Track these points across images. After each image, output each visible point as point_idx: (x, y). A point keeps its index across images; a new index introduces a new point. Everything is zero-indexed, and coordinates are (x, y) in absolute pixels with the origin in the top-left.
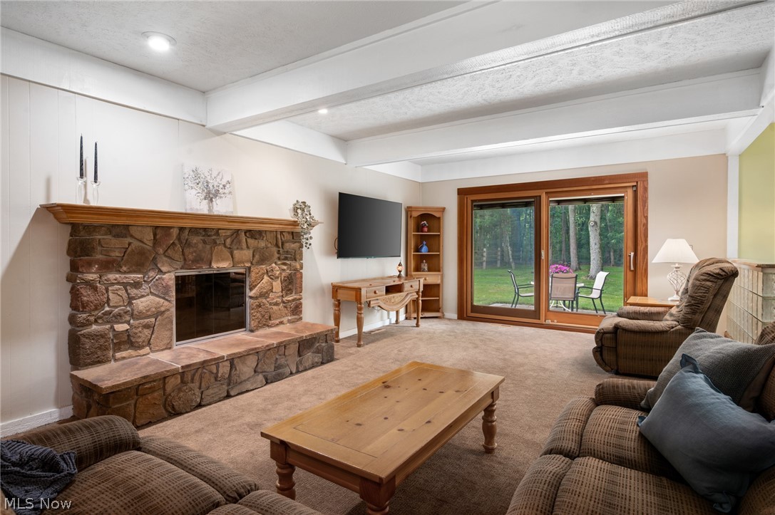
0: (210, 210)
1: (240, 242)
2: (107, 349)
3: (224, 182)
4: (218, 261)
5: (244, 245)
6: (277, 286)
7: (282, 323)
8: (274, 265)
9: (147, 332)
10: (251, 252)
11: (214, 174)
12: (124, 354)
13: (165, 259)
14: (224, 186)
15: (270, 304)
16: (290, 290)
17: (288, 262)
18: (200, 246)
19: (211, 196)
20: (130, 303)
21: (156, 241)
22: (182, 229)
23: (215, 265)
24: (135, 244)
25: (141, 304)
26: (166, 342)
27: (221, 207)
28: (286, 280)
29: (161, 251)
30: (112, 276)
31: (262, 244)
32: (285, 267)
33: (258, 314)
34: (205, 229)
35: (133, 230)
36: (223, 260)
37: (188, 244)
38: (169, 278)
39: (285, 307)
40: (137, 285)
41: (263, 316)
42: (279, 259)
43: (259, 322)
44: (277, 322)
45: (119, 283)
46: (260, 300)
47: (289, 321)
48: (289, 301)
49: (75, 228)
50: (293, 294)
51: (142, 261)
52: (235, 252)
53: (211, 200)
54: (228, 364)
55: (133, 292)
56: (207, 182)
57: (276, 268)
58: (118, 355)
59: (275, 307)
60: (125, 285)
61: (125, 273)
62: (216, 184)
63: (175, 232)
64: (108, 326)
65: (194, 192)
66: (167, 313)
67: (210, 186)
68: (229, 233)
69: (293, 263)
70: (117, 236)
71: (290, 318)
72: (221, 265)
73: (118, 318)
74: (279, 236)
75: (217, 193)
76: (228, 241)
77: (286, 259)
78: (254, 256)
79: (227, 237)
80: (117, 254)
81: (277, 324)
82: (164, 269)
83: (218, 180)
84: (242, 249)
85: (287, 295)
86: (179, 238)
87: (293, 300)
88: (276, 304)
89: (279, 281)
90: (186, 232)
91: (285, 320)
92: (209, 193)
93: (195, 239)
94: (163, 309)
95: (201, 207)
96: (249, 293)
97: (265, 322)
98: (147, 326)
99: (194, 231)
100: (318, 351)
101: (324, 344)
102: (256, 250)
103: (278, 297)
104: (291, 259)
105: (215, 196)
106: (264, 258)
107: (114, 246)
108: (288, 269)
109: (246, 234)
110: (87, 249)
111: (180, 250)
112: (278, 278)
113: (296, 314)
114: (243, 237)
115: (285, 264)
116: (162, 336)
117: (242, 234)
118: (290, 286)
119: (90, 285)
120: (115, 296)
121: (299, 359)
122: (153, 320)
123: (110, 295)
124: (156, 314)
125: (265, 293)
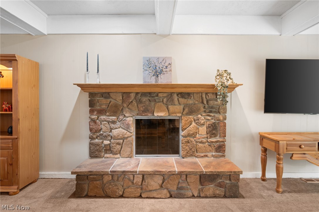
0: (156, 81)
1: (173, 100)
2: (100, 151)
3: (166, 65)
4: (158, 112)
5: (176, 102)
6: (203, 130)
7: (206, 156)
8: (199, 116)
9: (119, 147)
10: (182, 107)
11: (160, 61)
13: (127, 109)
14: (166, 67)
15: (197, 142)
16: (214, 134)
17: (212, 115)
18: (147, 103)
19: (157, 73)
20: (111, 131)
21: (123, 101)
22: (137, 93)
23: (156, 114)
24: (113, 101)
25: (115, 132)
26: (128, 153)
27: (163, 80)
28: (210, 127)
29: (125, 105)
30: (103, 117)
31: (190, 101)
32: (209, 118)
33: (187, 147)
34: (150, 93)
35: (111, 95)
36: (161, 111)
37: (140, 102)
38: (131, 120)
39: (210, 145)
40: (114, 122)
41: (191, 149)
42: (205, 112)
43: (187, 152)
44: (202, 155)
45: (105, 121)
46: (188, 138)
47: (213, 156)
48: (212, 142)
49: (91, 95)
50: (218, 137)
51: (116, 110)
52: (169, 106)
53: (158, 76)
54: (141, 176)
55: (112, 126)
56: (156, 66)
57: (202, 118)
58: (106, 155)
59: (200, 145)
60: (109, 122)
61: (108, 116)
62: (161, 66)
63: (133, 96)
64: (101, 141)
65: (147, 72)
66: (129, 139)
67: (157, 68)
68: (165, 95)
69: (217, 115)
70: (106, 98)
71: (214, 154)
72: (160, 114)
73: (105, 138)
74: (204, 96)
76: (165, 100)
77: (211, 112)
78: (184, 109)
79: (165, 97)
80: (104, 107)
81: (202, 157)
82: (127, 115)
83: (162, 64)
84: (175, 105)
85: (211, 137)
86: (135, 98)
87: (217, 142)
88: (201, 142)
89: (204, 128)
90: (139, 95)
91: (210, 154)
92: (156, 72)
93: (144, 99)
94: (126, 136)
95: (153, 81)
96: (182, 133)
97: (191, 153)
98: (118, 144)
99: (144, 94)
100: (220, 185)
101: (228, 182)
102: (186, 105)
103: (203, 138)
104: (215, 112)
105: (160, 73)
106: (192, 111)
107: (103, 103)
108: (212, 119)
109: (178, 95)
110: (92, 104)
111: (136, 105)
112: (203, 125)
113: (219, 152)
114: (175, 97)
115: (210, 116)
116: (126, 150)
117: (175, 95)
118: (214, 132)
119: (93, 121)
120: (104, 127)
121: (201, 187)
122: (122, 141)
123: (102, 126)
124: (124, 139)
125: (193, 134)
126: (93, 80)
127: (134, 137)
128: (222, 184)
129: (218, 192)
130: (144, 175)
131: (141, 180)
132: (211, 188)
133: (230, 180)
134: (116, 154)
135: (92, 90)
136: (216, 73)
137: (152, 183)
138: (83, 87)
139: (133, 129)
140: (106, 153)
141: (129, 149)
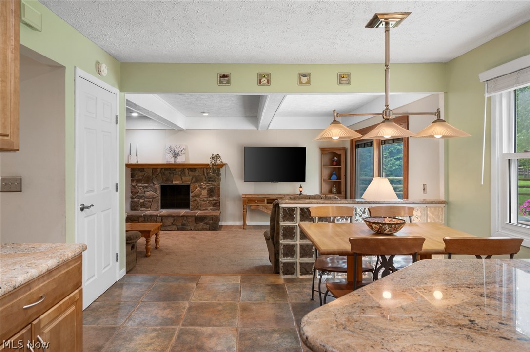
0: (175, 161)
1: (185, 173)
2: (138, 206)
3: (182, 149)
4: (175, 181)
5: (187, 174)
6: (205, 193)
7: (207, 210)
8: (202, 183)
9: (150, 203)
10: (191, 177)
11: (178, 147)
12: (143, 209)
13: (155, 179)
14: (182, 151)
15: (200, 200)
16: (212, 195)
17: (210, 182)
18: (168, 175)
19: (175, 155)
20: (145, 193)
21: (153, 174)
22: (162, 169)
24: (146, 174)
25: (147, 194)
26: (156, 208)
27: (180, 160)
28: (209, 190)
29: (154, 177)
30: (140, 184)
31: (196, 174)
32: (208, 184)
33: (194, 204)
34: (170, 169)
35: (145, 170)
36: (178, 180)
37: (164, 174)
38: (157, 186)
39: (209, 203)
40: (146, 187)
41: (196, 205)
42: (206, 180)
43: (194, 207)
44: (204, 209)
45: (141, 186)
46: (195, 198)
47: (211, 209)
48: (210, 200)
49: (132, 170)
50: (214, 197)
51: (148, 180)
52: (183, 177)
53: (176, 157)
54: (161, 218)
55: (146, 190)
56: (175, 150)
57: (204, 185)
58: (141, 209)
59: (203, 202)
60: (143, 187)
61: (143, 183)
62: (178, 151)
63: (159, 170)
64: (138, 200)
65: (169, 155)
66: (156, 198)
67: (176, 152)
68: (180, 170)
69: (213, 183)
70: (141, 172)
72: (176, 182)
73: (141, 197)
74: (205, 170)
75: (178, 154)
76: (180, 173)
77: (209, 181)
78: (192, 179)
79: (179, 171)
80: (140, 177)
81: (204, 210)
82: (155, 183)
83: (179, 149)
84: (186, 176)
85: (209, 197)
86: (161, 172)
87: (213, 200)
88: (203, 200)
89: (206, 191)
90: (164, 170)
91: (209, 208)
92: (175, 154)
93: (167, 172)
94: (154, 196)
95: (172, 161)
96: (191, 194)
97: (197, 208)
98: (149, 201)
99: (166, 169)
100: (206, 224)
101: (211, 221)
102: (193, 176)
103: (205, 198)
104: (212, 181)
105: (178, 155)
106: (197, 180)
107: (140, 175)
108: (210, 185)
109: (188, 170)
110: (132, 176)
111: (161, 176)
112: (205, 189)
113: (215, 207)
114: (187, 171)
115: (208, 183)
116: (155, 205)
117: (186, 170)
118: (211, 193)
119: (133, 186)
120: (140, 190)
121: (195, 225)
122: (152, 200)
123: (139, 190)
124: (153, 198)
125: (198, 195)
126: (133, 160)
127: (160, 197)
128: (207, 222)
129: (205, 227)
130: (163, 217)
131: (161, 220)
132: (201, 225)
133: (212, 220)
134: (148, 208)
135: (133, 167)
136: (211, 156)
137: (167, 222)
138: (127, 165)
139: (159, 192)
140: (141, 208)
141: (157, 205)
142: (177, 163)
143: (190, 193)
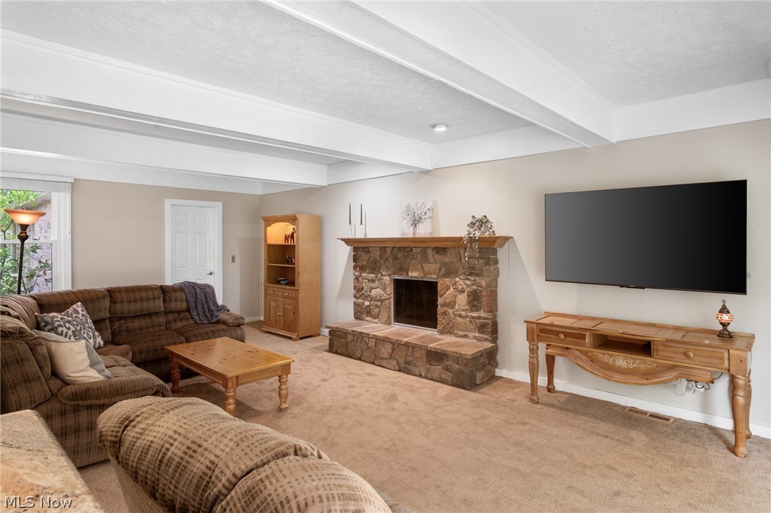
0: (414, 233)
1: (427, 257)
2: (362, 313)
3: (425, 210)
4: (412, 271)
5: (431, 260)
6: (462, 300)
7: (466, 336)
8: (458, 279)
9: (377, 310)
10: (437, 266)
11: (420, 205)
12: (368, 318)
13: (384, 266)
14: (425, 213)
15: (455, 315)
16: (475, 306)
17: (473, 278)
18: (403, 259)
19: (416, 222)
20: (370, 292)
21: (381, 257)
22: (394, 248)
23: (410, 274)
24: (372, 257)
25: (374, 292)
26: (385, 319)
27: (423, 231)
28: (470, 296)
29: (382, 262)
30: (364, 275)
31: (447, 259)
32: (468, 283)
33: (444, 321)
34: (404, 248)
35: (370, 248)
36: (416, 270)
37: (396, 258)
38: (388, 280)
39: (471, 322)
40: (373, 281)
41: (449, 324)
42: (464, 273)
43: (444, 327)
44: (461, 333)
45: (366, 279)
46: (445, 308)
47: (475, 338)
48: (473, 317)
49: (355, 249)
50: (482, 312)
51: (375, 267)
52: (424, 265)
53: (416, 226)
54: (374, 341)
55: (372, 284)
56: (414, 213)
57: (461, 282)
59: (459, 319)
60: (369, 280)
61: (368, 273)
62: (420, 212)
63: (388, 250)
64: (362, 301)
65: (406, 221)
66: (386, 301)
67: (416, 215)
68: (419, 250)
69: (478, 279)
70: (366, 253)
71: (477, 335)
72: (414, 275)
73: (366, 298)
75: (420, 220)
76: (419, 256)
77: (471, 274)
78: (440, 269)
79: (419, 253)
80: (364, 263)
81: (461, 336)
82: (383, 273)
83: (422, 209)
84: (429, 263)
85: (471, 311)
86: (391, 253)
87: (479, 318)
88: (460, 316)
89: (465, 296)
90: (396, 249)
91: (471, 335)
92: (415, 220)
93: (400, 255)
94: (383, 298)
95: (409, 233)
96: (440, 300)
97: (448, 331)
98: (377, 306)
99: (400, 249)
100: (447, 369)
101: (457, 366)
102: (444, 264)
103: (463, 310)
104: (477, 275)
105: (419, 222)
106: (450, 273)
107: (364, 257)
108: (473, 284)
109: (433, 250)
110: (355, 259)
111: (392, 261)
112: (462, 291)
113: (483, 333)
114: (430, 254)
115: (468, 279)
116: (384, 315)
117: (430, 250)
118: (475, 303)
119: (357, 278)
120: (366, 285)
121: (428, 366)
122: (380, 303)
123: (364, 286)
124: (382, 301)
125: (449, 303)
127: (392, 300)
128: (449, 366)
129: (444, 376)
130: (379, 340)
131: (374, 344)
132: (437, 370)
134: (375, 318)
135: (357, 245)
136: (470, 220)
138: (348, 241)
139: (390, 290)
140: (367, 316)
141: (387, 314)
142: (417, 236)
143: (439, 298)
